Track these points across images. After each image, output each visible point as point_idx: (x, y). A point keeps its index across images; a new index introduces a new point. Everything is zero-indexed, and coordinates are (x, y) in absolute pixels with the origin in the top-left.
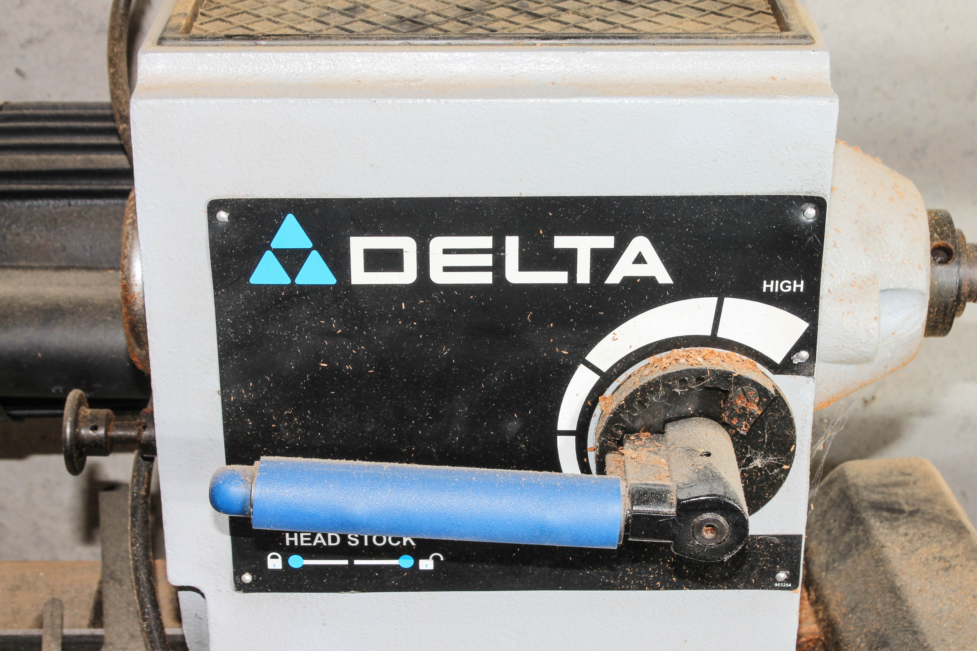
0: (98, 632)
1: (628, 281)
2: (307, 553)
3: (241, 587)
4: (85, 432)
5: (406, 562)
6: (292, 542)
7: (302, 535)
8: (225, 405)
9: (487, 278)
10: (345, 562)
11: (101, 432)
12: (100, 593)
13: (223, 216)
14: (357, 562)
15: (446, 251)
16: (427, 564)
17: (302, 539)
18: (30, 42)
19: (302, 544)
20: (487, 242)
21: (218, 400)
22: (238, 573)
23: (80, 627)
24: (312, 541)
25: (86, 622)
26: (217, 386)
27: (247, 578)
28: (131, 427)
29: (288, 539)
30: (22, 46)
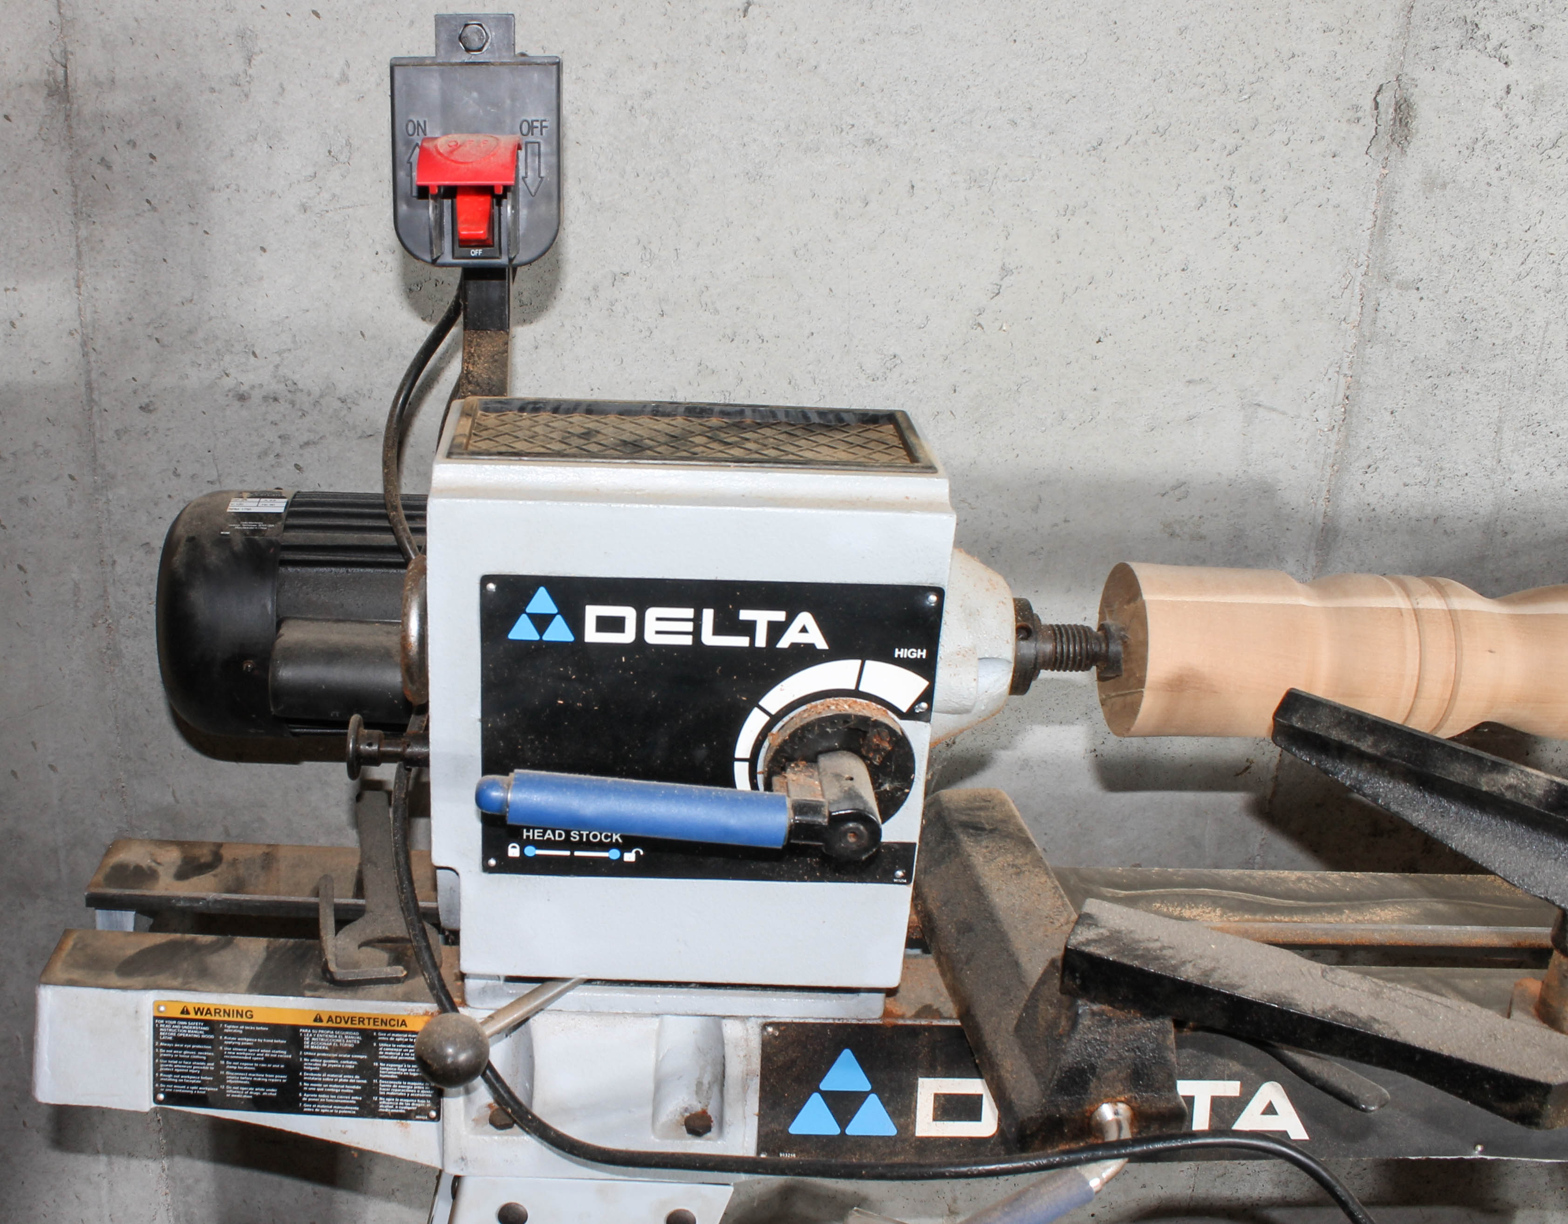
0: (361, 902)
1: (794, 646)
2: (539, 845)
3: (487, 869)
4: (364, 747)
5: (614, 854)
6: (528, 837)
7: (536, 831)
8: (484, 730)
9: (688, 640)
10: (568, 853)
11: (375, 748)
12: (360, 872)
13: (491, 587)
14: (577, 853)
15: (658, 619)
16: (630, 857)
17: (536, 834)
18: (307, 444)
19: (536, 838)
20: (689, 613)
21: (478, 725)
22: (485, 858)
23: (346, 897)
24: (543, 836)
25: (351, 894)
26: (478, 715)
27: (492, 862)
28: (397, 745)
29: (525, 834)
30: (301, 447)
